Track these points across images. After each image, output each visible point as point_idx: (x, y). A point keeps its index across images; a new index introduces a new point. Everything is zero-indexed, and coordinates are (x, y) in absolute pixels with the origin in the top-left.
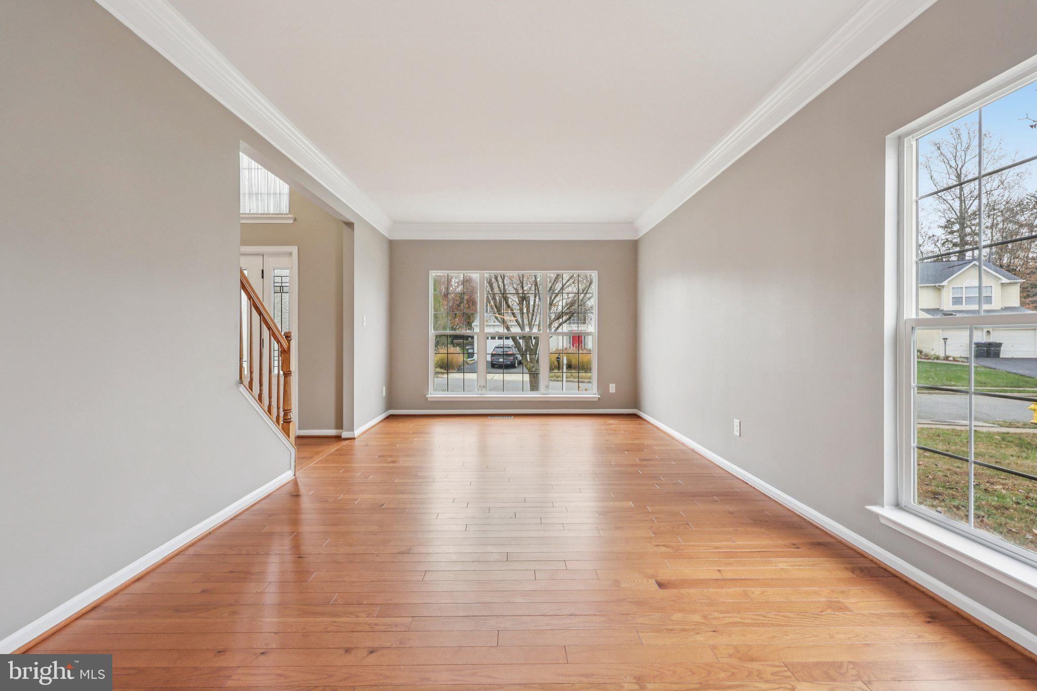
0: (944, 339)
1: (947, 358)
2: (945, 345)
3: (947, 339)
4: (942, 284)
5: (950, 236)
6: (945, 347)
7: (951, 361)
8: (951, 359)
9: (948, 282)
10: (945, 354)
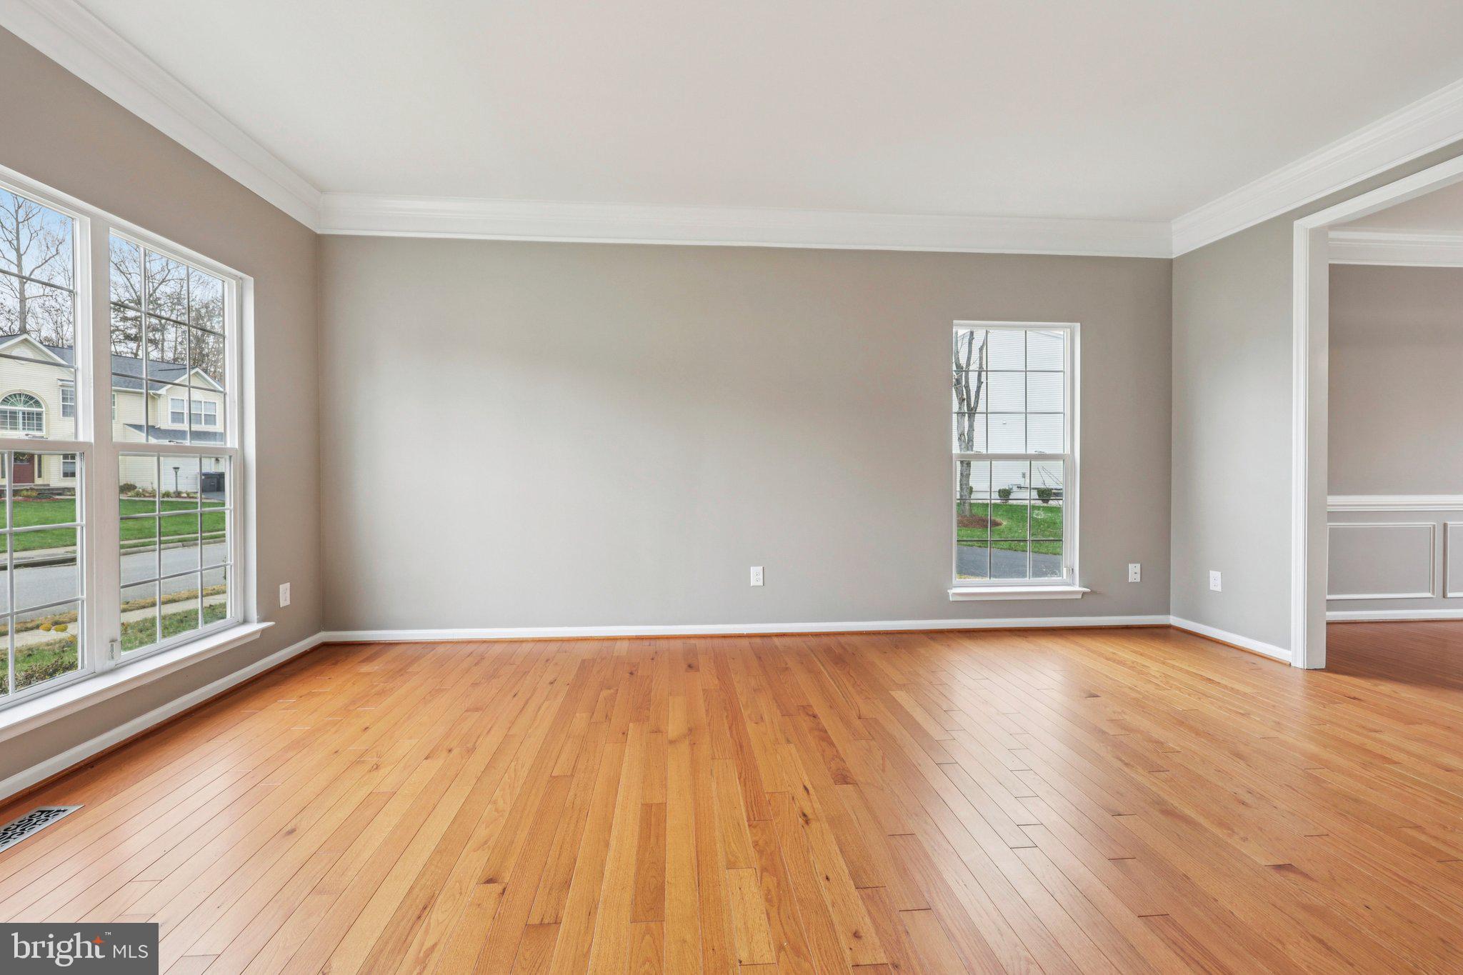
0: (175, 468)
1: (178, 494)
2: (176, 477)
3: (178, 468)
4: (159, 392)
5: (122, 323)
6: (176, 479)
7: (183, 497)
8: (185, 495)
9: (167, 390)
10: (177, 487)
